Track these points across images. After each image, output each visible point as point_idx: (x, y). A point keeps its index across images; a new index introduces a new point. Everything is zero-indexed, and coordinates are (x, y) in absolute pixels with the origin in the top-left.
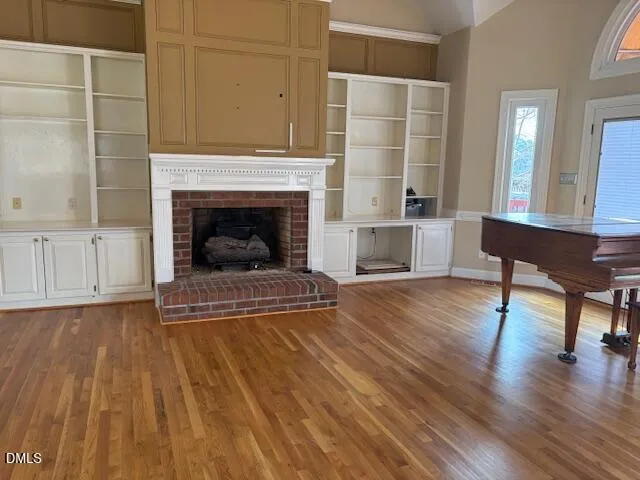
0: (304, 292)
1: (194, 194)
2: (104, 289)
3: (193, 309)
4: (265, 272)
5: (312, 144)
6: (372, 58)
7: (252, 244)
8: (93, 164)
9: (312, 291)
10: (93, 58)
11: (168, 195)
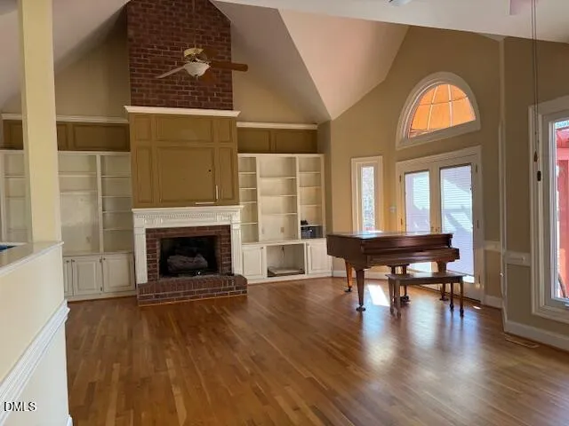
0: (225, 285)
1: (159, 230)
2: (106, 290)
3: (157, 296)
4: (205, 276)
5: (230, 196)
6: (274, 142)
7: (196, 259)
8: (101, 216)
9: (230, 284)
10: (102, 157)
11: (144, 232)
